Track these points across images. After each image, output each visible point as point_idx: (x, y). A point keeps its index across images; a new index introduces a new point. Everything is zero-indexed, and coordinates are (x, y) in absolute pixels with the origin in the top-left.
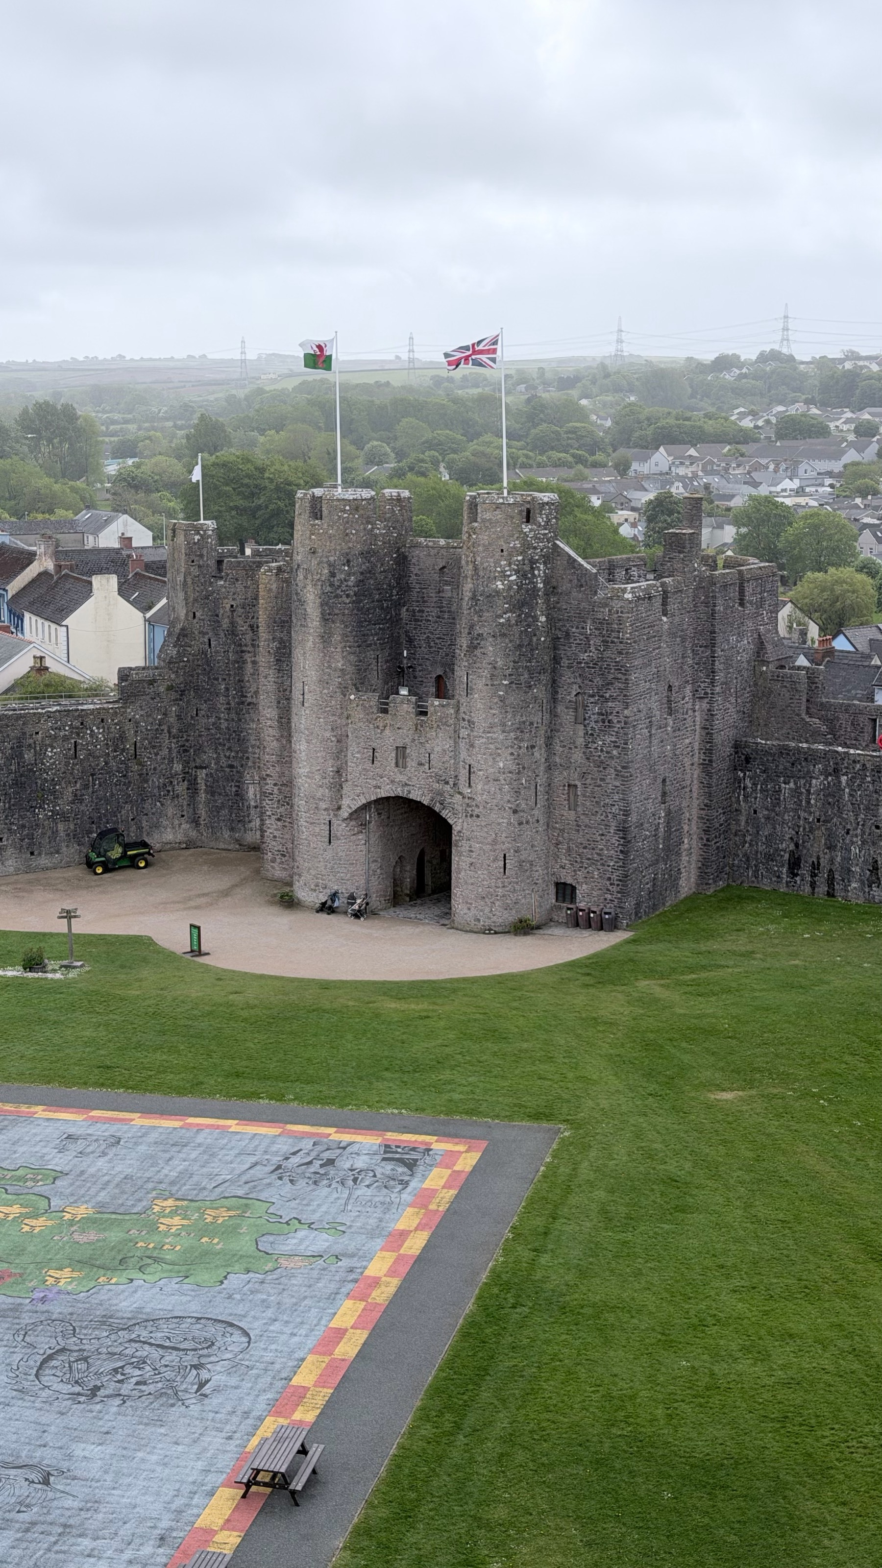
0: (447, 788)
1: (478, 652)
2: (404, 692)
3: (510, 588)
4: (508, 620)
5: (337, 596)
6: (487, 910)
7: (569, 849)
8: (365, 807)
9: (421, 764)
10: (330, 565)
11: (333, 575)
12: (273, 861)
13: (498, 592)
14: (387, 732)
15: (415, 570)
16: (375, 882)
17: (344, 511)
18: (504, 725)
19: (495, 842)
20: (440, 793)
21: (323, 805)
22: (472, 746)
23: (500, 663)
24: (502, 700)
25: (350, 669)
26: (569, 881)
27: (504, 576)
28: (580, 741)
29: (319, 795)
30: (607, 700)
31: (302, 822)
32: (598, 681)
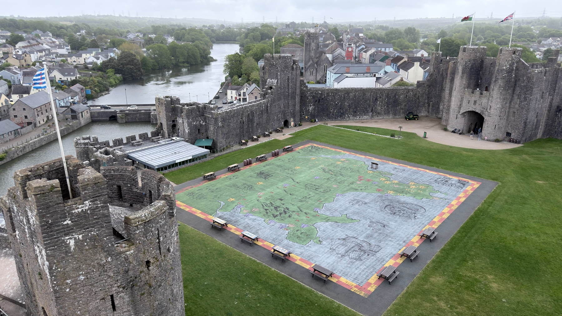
0: (485, 110)
1: (497, 82)
2: (478, 89)
3: (507, 68)
4: (505, 75)
5: (466, 68)
6: (489, 136)
7: (511, 126)
8: (465, 112)
9: (479, 105)
10: (466, 62)
11: (466, 64)
12: (444, 121)
13: (504, 69)
14: (473, 97)
15: (485, 64)
16: (465, 127)
17: (471, 51)
18: (500, 98)
19: (494, 122)
20: (483, 111)
21: (456, 111)
22: (492, 102)
23: (502, 85)
24: (501, 92)
25: (466, 84)
26: (510, 132)
27: (506, 66)
28: (518, 103)
29: (455, 109)
30: (527, 94)
31: (451, 114)
32: (525, 90)
